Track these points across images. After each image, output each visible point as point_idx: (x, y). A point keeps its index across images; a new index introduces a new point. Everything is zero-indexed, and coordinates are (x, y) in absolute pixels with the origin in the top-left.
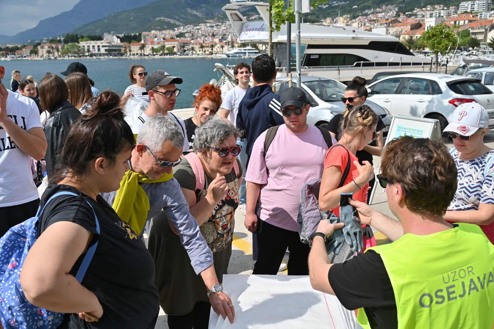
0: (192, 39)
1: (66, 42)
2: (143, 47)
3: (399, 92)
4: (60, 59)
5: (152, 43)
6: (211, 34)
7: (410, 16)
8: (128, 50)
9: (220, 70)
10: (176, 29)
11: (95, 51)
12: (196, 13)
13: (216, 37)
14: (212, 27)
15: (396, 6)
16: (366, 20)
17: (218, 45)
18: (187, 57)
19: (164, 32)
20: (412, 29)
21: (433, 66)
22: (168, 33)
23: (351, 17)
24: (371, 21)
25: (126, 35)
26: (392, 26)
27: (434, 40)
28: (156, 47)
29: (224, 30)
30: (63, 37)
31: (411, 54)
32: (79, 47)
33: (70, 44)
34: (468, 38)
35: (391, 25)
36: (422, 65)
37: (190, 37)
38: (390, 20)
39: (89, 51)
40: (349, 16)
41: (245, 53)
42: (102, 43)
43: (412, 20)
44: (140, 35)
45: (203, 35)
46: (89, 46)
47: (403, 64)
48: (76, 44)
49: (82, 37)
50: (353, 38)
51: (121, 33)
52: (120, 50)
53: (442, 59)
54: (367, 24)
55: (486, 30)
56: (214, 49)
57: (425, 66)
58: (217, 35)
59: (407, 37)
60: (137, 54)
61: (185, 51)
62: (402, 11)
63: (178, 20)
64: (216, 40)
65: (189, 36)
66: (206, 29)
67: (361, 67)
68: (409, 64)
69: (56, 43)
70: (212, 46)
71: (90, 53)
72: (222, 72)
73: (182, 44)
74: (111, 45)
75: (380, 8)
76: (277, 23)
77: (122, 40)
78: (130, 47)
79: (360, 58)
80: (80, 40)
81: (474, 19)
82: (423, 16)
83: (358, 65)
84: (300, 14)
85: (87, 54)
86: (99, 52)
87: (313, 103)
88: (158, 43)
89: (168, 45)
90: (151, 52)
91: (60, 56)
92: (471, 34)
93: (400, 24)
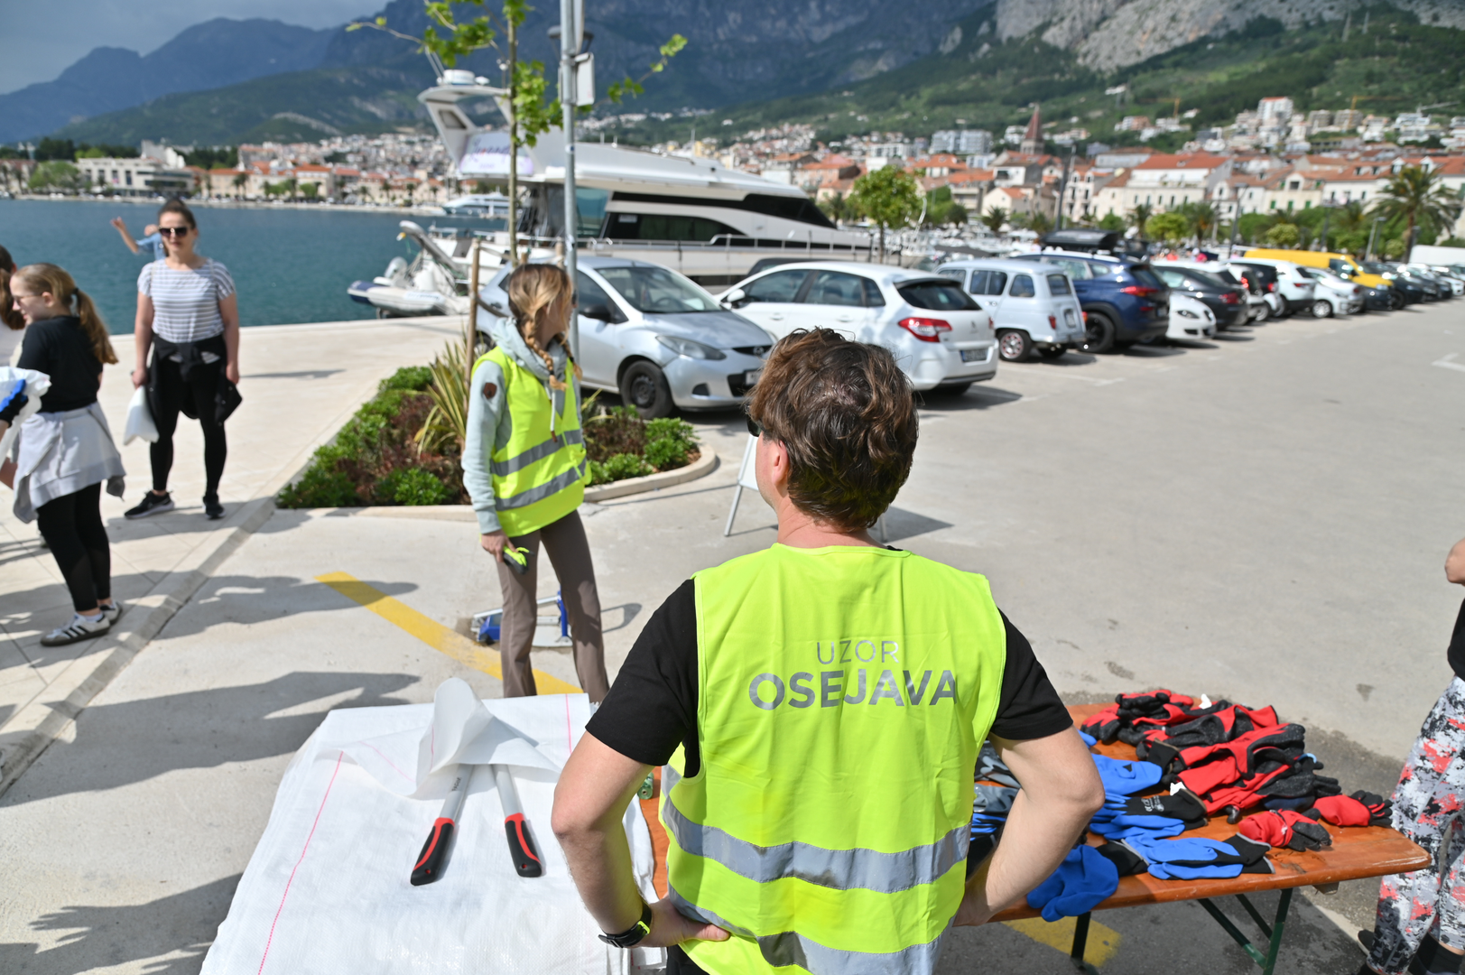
0: (364, 169)
1: (41, 156)
2: (241, 180)
3: (800, 298)
4: (25, 197)
5: (266, 171)
6: (408, 160)
7: (838, 150)
8: (203, 184)
9: (414, 239)
10: (324, 143)
11: (118, 182)
12: (372, 109)
13: (420, 166)
14: (411, 143)
15: (812, 129)
16: (751, 153)
17: (425, 186)
18: (350, 208)
19: (295, 147)
20: (841, 177)
21: (874, 253)
22: (306, 151)
23: (718, 143)
24: (760, 155)
25: (200, 148)
26: (802, 169)
27: (877, 198)
28: (275, 181)
29: (439, 152)
30: (34, 144)
31: (833, 226)
32: (77, 171)
33: (52, 163)
34: (947, 205)
35: (799, 165)
36: (853, 251)
37: (359, 163)
38: (797, 156)
39: (102, 182)
40: (714, 141)
41: (487, 207)
42: (137, 165)
43: (842, 160)
44: (235, 151)
45: (388, 161)
46: (102, 171)
47: (815, 246)
48: (70, 163)
49: (86, 150)
50: (712, 184)
51: (186, 144)
52: (184, 185)
53: (893, 239)
54: (753, 161)
55: (981, 190)
56: (417, 195)
57: (859, 252)
58: (422, 161)
59: (831, 193)
60: (228, 196)
61: (345, 195)
62: (823, 139)
63: (330, 123)
64: (421, 174)
65: (355, 162)
66: (397, 147)
67: (728, 248)
68: (826, 246)
69: (13, 158)
70: (411, 188)
71: (105, 187)
72: (418, 242)
73: (339, 179)
74: (160, 171)
75: (778, 128)
76: (529, 128)
77: (189, 160)
78: (208, 179)
79: (725, 229)
80: (78, 154)
81: (959, 166)
82: (864, 153)
83: (721, 243)
84: (573, 105)
85: (98, 189)
86: (129, 187)
87: (617, 317)
88: (281, 173)
89: (305, 178)
90: (261, 193)
91: (25, 192)
92: (953, 197)
93: (817, 166)
